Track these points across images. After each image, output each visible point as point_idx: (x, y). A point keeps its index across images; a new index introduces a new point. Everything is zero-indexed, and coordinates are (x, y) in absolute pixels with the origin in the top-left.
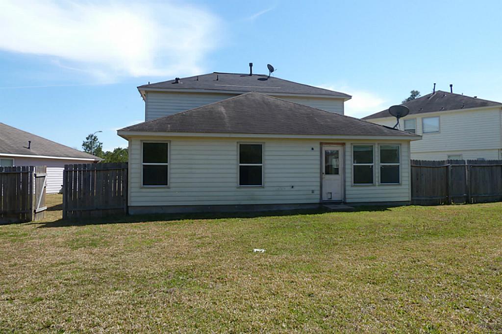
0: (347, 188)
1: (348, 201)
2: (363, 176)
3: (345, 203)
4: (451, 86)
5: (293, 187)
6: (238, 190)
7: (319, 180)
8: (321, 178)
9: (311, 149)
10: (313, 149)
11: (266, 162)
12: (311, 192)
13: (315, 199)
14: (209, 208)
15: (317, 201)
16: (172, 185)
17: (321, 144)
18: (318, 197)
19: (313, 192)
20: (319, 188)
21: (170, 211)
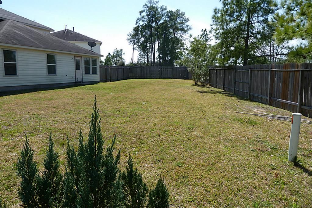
0: (83, 76)
1: (83, 81)
2: (87, 71)
3: (82, 82)
4: (73, 28)
5: (67, 75)
6: (48, 77)
7: (74, 72)
8: (75, 71)
9: (71, 59)
10: (72, 58)
11: (57, 63)
12: (72, 78)
13: (73, 81)
14: (36, 86)
15: (74, 82)
16: (19, 74)
17: (75, 56)
18: (75, 80)
19: (73, 77)
20: (75, 76)
21: (19, 89)
